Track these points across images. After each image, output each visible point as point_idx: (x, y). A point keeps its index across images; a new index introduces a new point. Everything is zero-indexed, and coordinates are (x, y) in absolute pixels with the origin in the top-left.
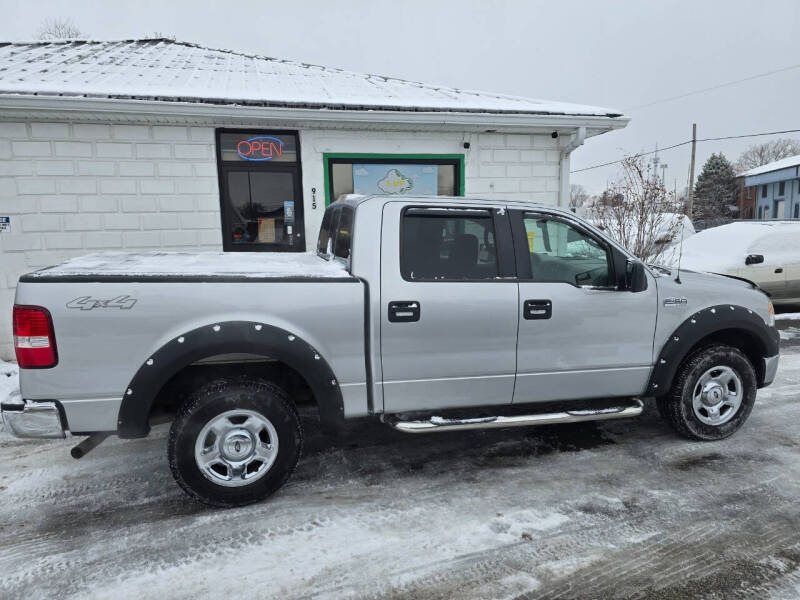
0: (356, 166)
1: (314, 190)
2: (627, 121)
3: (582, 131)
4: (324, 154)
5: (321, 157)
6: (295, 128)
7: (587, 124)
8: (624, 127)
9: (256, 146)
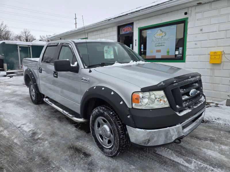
0: (148, 30)
1: (136, 40)
4: (138, 28)
9: (126, 29)
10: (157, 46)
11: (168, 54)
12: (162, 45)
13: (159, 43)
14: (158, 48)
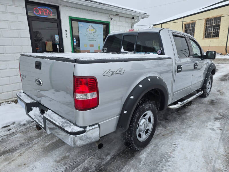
0: (79, 23)
1: (66, 31)
2: (149, 16)
3: (140, 17)
4: (69, 17)
5: (68, 18)
6: (58, 5)
7: (141, 16)
8: (148, 17)
9: (42, 11)
10: (90, 41)
11: (99, 49)
12: (94, 41)
13: (91, 38)
14: (91, 43)
